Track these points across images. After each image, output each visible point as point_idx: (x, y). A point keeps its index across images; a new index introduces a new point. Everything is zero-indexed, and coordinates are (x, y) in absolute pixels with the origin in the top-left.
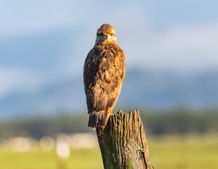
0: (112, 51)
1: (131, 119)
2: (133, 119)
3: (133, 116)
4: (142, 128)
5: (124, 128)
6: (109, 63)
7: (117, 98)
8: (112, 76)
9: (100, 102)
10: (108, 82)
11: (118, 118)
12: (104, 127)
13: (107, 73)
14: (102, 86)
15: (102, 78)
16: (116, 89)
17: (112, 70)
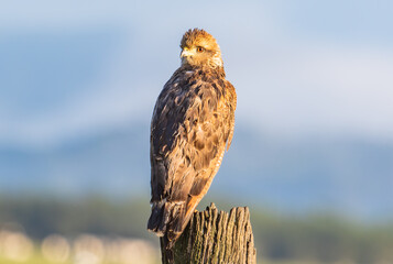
0: (214, 86)
1: (232, 223)
2: (236, 223)
3: (237, 220)
4: (252, 244)
5: (216, 240)
6: (207, 108)
7: (211, 179)
8: (209, 135)
9: (178, 184)
10: (200, 146)
11: (207, 219)
12: (179, 233)
13: (199, 127)
14: (187, 153)
15: (190, 136)
16: (212, 162)
17: (210, 122)
